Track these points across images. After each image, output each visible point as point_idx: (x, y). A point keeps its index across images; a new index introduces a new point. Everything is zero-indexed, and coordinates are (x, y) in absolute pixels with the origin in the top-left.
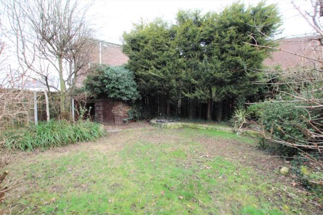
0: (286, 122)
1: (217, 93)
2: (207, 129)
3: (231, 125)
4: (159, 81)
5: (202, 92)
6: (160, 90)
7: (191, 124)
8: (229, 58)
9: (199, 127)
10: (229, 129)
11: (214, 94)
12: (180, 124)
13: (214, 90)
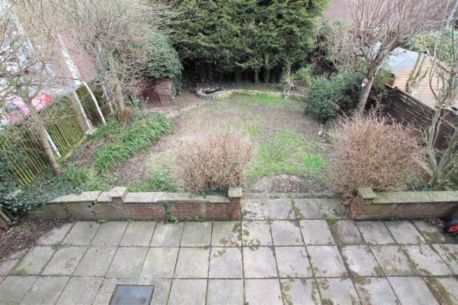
0: (325, 100)
1: (270, 61)
2: (258, 94)
3: (279, 89)
4: (208, 50)
5: (256, 62)
6: (209, 59)
7: (241, 91)
8: (285, 26)
9: (249, 93)
10: (278, 94)
11: (267, 62)
12: (230, 92)
13: (267, 57)
